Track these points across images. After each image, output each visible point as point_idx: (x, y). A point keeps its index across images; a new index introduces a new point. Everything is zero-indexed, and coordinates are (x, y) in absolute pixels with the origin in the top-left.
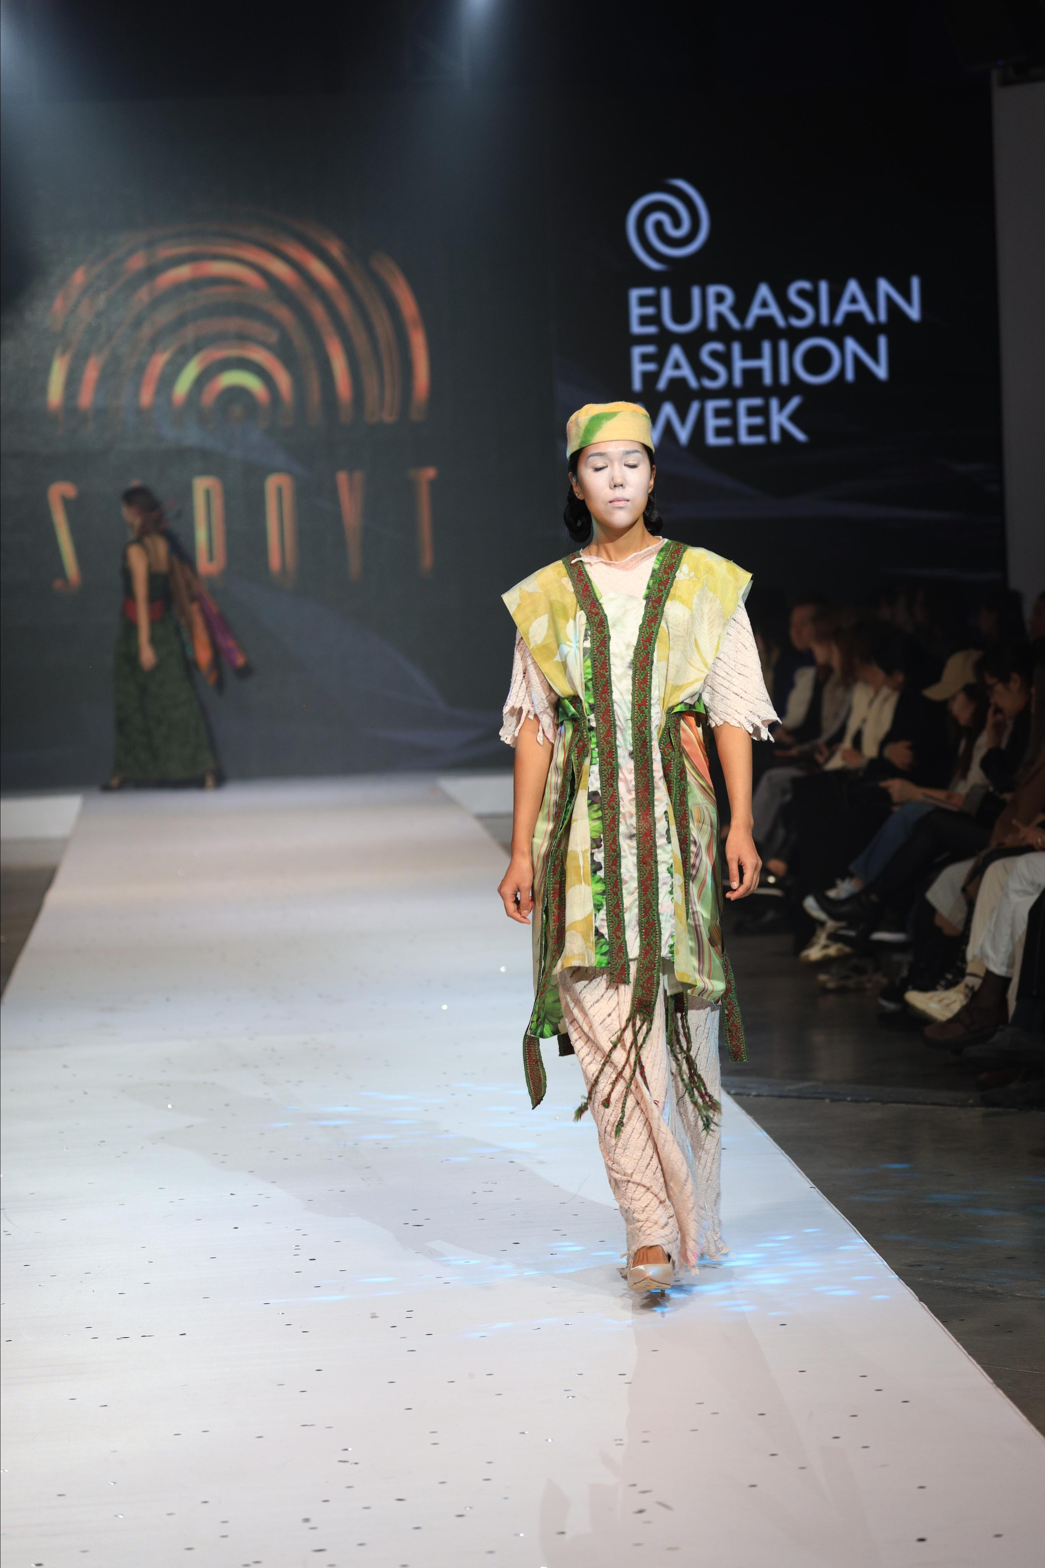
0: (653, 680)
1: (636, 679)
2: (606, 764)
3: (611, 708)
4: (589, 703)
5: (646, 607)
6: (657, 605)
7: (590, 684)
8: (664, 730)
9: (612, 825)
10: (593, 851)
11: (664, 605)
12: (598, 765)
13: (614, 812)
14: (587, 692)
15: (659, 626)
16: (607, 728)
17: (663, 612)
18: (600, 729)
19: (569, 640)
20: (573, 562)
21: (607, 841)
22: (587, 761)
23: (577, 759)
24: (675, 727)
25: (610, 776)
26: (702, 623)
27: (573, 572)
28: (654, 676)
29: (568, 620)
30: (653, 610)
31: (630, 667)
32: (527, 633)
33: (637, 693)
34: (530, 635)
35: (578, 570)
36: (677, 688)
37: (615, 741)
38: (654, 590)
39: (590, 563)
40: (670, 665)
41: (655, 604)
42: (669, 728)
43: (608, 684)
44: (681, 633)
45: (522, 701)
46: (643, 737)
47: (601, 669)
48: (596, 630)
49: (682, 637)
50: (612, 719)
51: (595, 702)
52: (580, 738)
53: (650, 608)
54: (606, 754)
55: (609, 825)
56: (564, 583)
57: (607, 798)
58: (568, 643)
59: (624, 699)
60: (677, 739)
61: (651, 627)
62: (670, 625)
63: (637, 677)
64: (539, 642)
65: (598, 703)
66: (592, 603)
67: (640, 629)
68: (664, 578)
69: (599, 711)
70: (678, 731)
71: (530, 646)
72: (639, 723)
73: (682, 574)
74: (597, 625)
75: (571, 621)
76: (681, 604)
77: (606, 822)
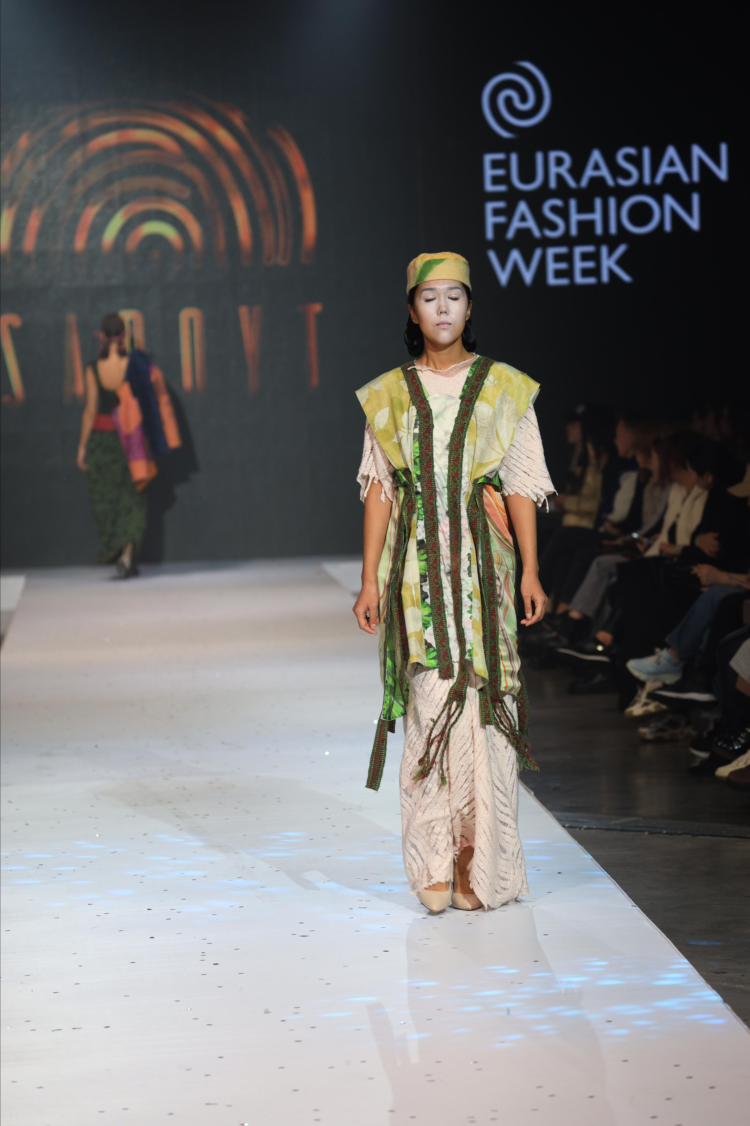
0: (463, 459)
1: (452, 457)
2: (429, 520)
3: (432, 478)
4: (416, 474)
5: (461, 404)
6: (469, 404)
7: (418, 460)
8: (471, 496)
9: (434, 565)
10: (422, 584)
11: (474, 404)
12: (423, 520)
13: (436, 555)
14: (416, 466)
15: (470, 419)
16: (430, 493)
17: (473, 409)
18: (425, 494)
19: (403, 427)
20: (408, 369)
21: (431, 577)
22: (415, 517)
23: (407, 515)
24: (479, 494)
25: (432, 528)
26: (502, 418)
27: (408, 377)
28: (464, 455)
29: (403, 412)
30: (466, 408)
31: (447, 449)
32: (373, 421)
33: (451, 468)
34: (375, 422)
35: (412, 375)
36: (481, 465)
37: (436, 502)
38: (467, 393)
39: (421, 370)
40: (476, 448)
41: (467, 403)
42: (475, 494)
43: (431, 460)
44: (486, 425)
45: (369, 470)
46: (454, 500)
47: (426, 450)
48: (423, 421)
49: (487, 428)
50: (433, 487)
51: (421, 474)
52: (409, 499)
53: (464, 405)
54: (429, 513)
55: (432, 565)
56: (401, 384)
57: (430, 545)
58: (402, 429)
59: (442, 472)
60: (481, 502)
61: (464, 420)
62: (478, 419)
63: (452, 456)
64: (382, 427)
65: (423, 474)
66: (421, 400)
67: (455, 420)
68: (475, 384)
69: (424, 480)
70: (482, 497)
71: (375, 430)
72: (452, 490)
73: (488, 382)
74: (424, 417)
75: (406, 413)
76: (487, 404)
77: (430, 562)
